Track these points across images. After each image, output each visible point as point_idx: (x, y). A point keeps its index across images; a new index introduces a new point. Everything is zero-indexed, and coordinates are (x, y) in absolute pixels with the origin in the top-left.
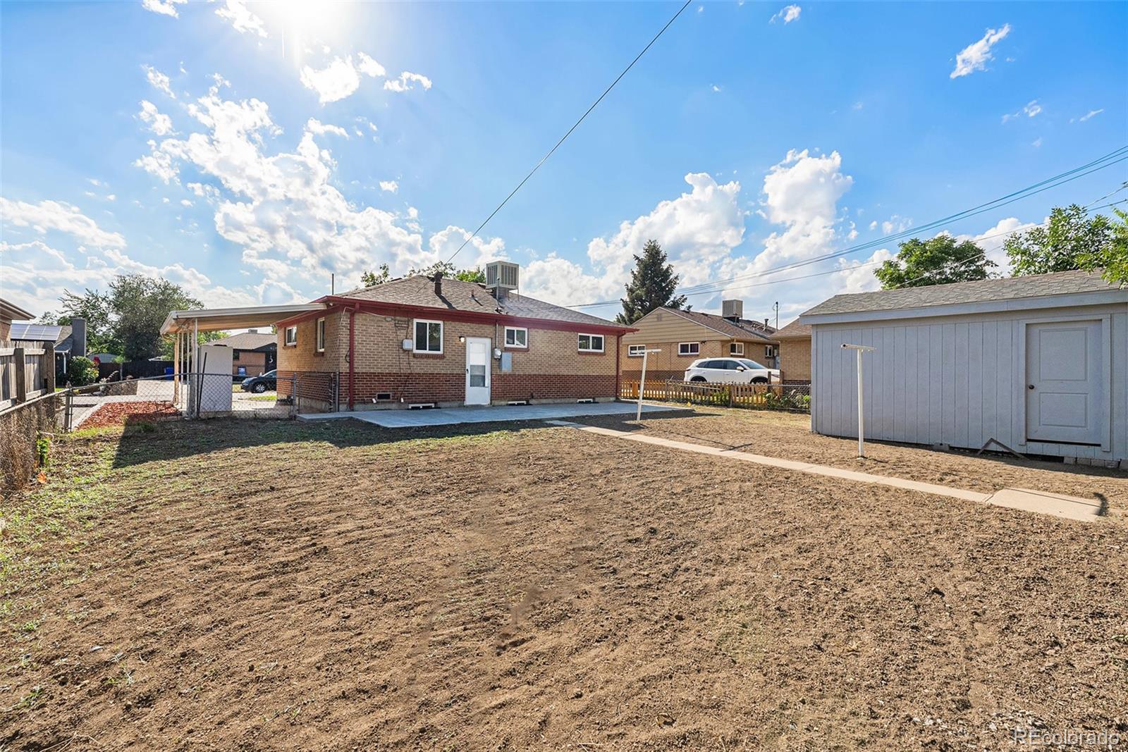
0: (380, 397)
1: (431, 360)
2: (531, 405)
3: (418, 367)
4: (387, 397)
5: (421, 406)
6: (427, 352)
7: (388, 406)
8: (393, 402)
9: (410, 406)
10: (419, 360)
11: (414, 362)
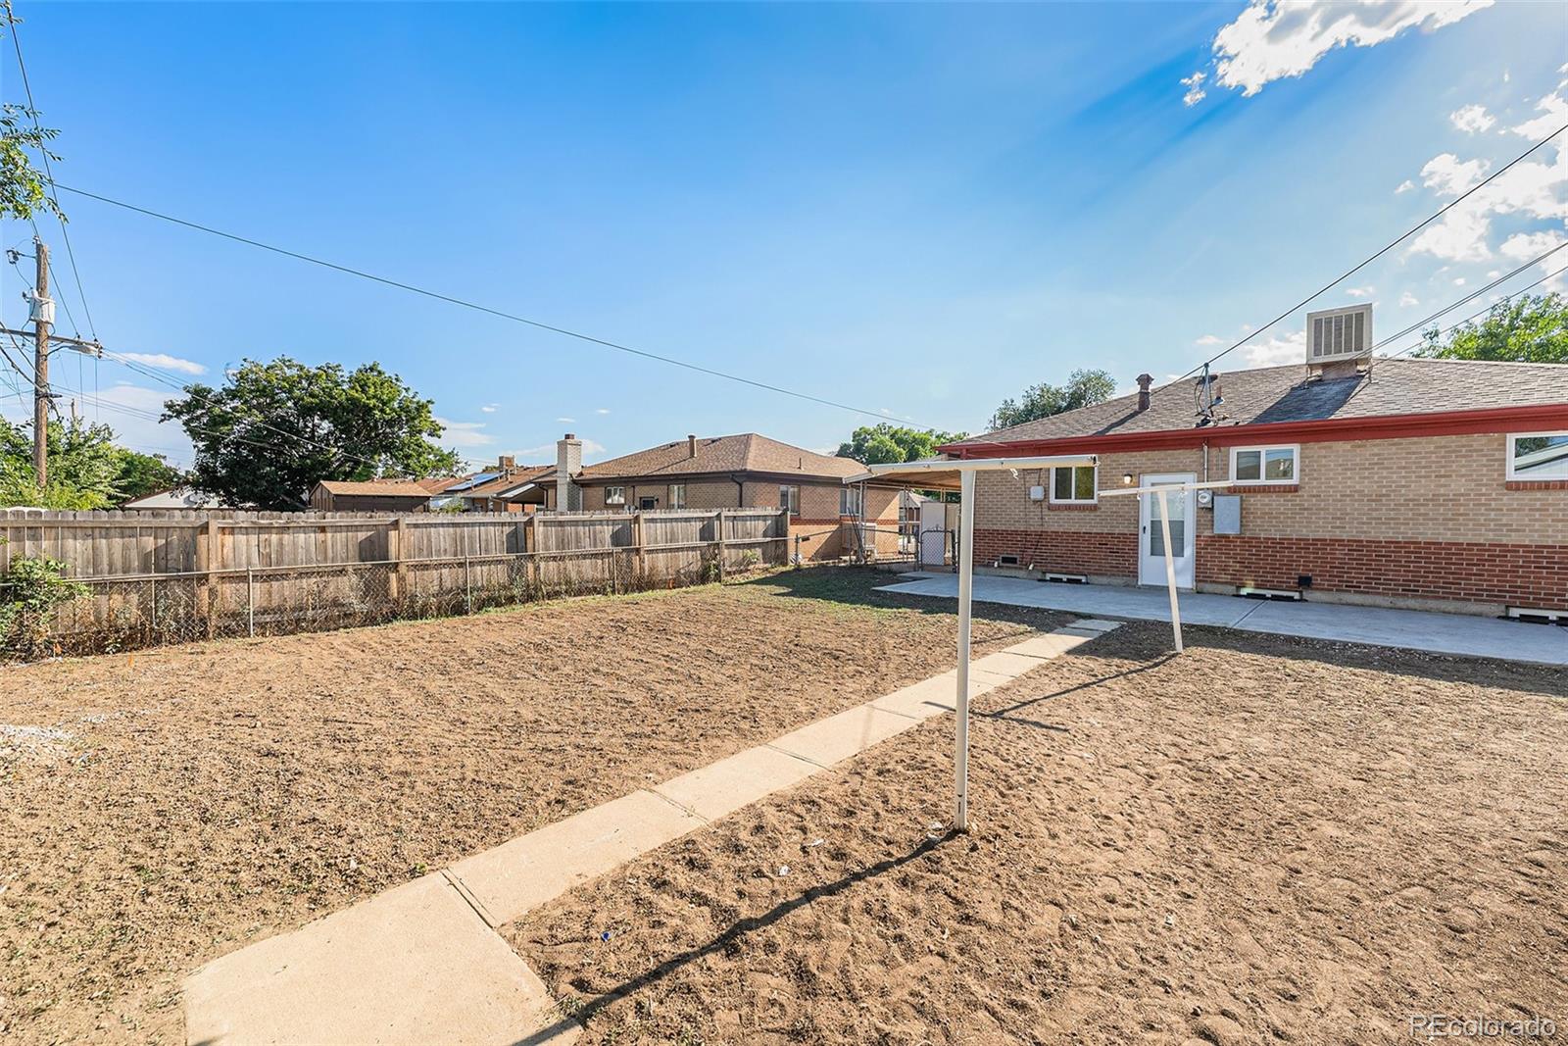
0: (1005, 560)
1: (1076, 513)
2: (1306, 601)
3: (1055, 523)
4: (1014, 561)
5: (1065, 578)
6: (1073, 501)
7: (1014, 573)
8: (1021, 569)
9: (1048, 576)
10: (1056, 513)
11: (1049, 516)
